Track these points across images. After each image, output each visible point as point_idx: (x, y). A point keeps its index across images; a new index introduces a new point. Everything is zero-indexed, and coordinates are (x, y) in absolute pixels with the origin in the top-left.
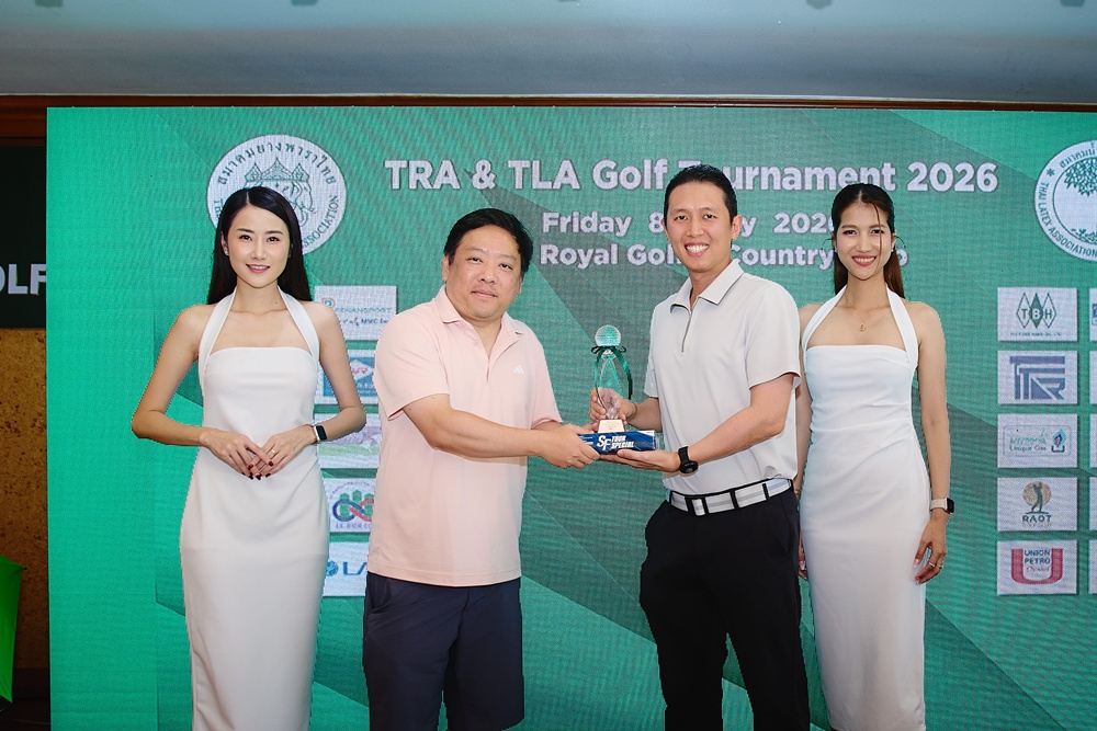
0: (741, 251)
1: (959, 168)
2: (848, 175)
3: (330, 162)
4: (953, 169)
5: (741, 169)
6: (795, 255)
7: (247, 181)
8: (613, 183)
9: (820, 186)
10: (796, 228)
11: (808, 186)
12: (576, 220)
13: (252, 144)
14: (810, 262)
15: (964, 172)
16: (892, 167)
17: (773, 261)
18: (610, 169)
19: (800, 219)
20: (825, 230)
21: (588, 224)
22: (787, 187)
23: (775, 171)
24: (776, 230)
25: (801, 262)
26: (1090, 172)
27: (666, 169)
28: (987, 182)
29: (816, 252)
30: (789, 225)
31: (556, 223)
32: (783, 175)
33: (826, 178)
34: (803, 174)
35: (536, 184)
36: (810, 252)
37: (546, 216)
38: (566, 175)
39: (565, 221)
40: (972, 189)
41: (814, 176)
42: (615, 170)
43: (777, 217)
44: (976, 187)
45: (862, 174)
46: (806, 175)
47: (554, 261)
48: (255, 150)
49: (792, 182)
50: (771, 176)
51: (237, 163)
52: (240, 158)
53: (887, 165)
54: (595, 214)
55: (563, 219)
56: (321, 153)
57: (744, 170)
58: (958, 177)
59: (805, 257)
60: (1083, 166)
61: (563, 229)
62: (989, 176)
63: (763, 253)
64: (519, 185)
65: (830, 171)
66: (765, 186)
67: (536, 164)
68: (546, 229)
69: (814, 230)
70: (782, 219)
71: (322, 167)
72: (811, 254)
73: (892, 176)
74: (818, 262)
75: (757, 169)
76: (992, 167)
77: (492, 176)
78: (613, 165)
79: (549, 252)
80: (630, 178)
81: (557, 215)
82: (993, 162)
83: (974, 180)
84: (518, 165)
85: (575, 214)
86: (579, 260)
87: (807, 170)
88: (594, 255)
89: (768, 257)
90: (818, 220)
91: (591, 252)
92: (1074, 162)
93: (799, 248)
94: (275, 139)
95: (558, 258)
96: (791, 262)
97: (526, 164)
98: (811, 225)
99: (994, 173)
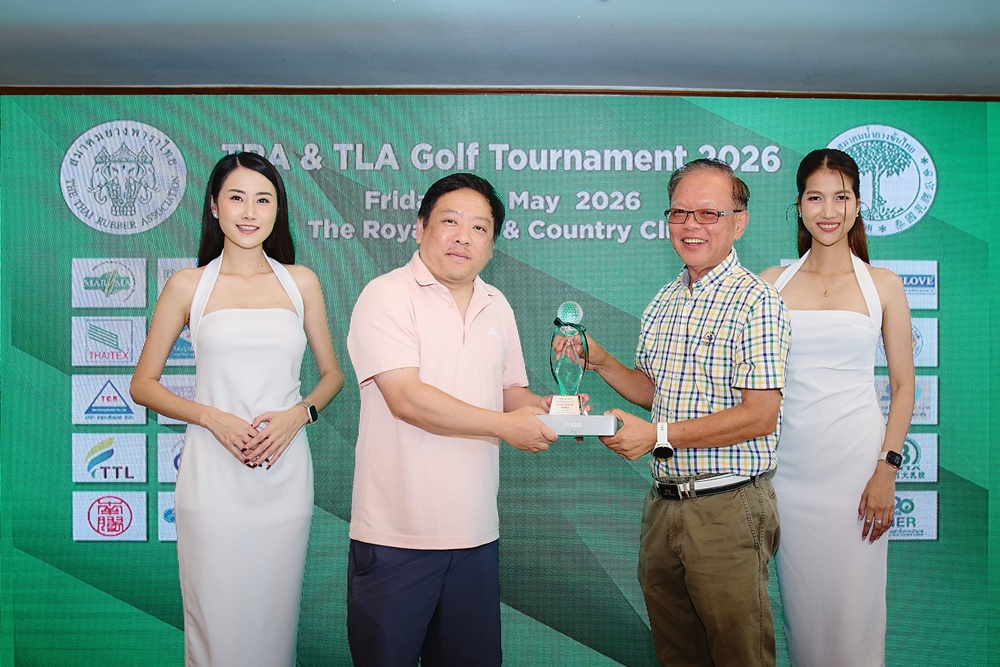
0: (546, 226)
1: (745, 151)
2: (643, 157)
3: (172, 146)
4: (740, 152)
5: (546, 151)
6: (595, 230)
7: (97, 163)
8: (430, 164)
9: (618, 167)
10: (595, 204)
11: (607, 167)
12: (396, 198)
13: (100, 129)
14: (609, 236)
15: (750, 154)
16: (684, 149)
17: (575, 235)
18: (427, 152)
19: (600, 197)
20: (622, 208)
21: (407, 202)
22: (588, 167)
23: (577, 153)
24: (578, 207)
25: (600, 236)
26: (866, 154)
27: (477, 151)
28: (771, 163)
29: (614, 227)
30: (590, 202)
31: (377, 201)
32: (584, 157)
33: (624, 160)
34: (602, 156)
35: (360, 165)
36: (609, 227)
37: (369, 194)
38: (386, 157)
39: (385, 199)
40: (757, 170)
41: (613, 158)
42: (430, 153)
43: (579, 195)
44: (761, 167)
45: (656, 155)
46: (605, 157)
47: (376, 236)
48: (104, 135)
49: (592, 164)
50: (573, 158)
51: (88, 146)
52: (89, 142)
53: (679, 148)
54: (412, 192)
55: (383, 197)
56: (163, 137)
57: (549, 153)
58: (744, 158)
59: (604, 232)
60: (860, 149)
61: (384, 207)
62: (774, 158)
63: (566, 227)
64: (344, 166)
65: (628, 154)
66: (567, 167)
67: (359, 147)
68: (368, 207)
69: (612, 207)
70: (583, 197)
71: (164, 150)
72: (610, 229)
73: (684, 158)
74: (615, 237)
75: (560, 152)
76: (775, 149)
77: (320, 158)
78: (428, 148)
79: (372, 227)
80: (445, 159)
81: (378, 194)
82: (777, 145)
83: (758, 161)
84: (344, 148)
85: (395, 192)
86: (398, 235)
87: (607, 152)
88: (412, 229)
89: (570, 232)
90: (616, 198)
91: (408, 227)
92: (850, 145)
93: (599, 223)
94: (122, 125)
95: (379, 232)
96: (591, 236)
97: (351, 147)
98: (610, 202)
99: (777, 155)
